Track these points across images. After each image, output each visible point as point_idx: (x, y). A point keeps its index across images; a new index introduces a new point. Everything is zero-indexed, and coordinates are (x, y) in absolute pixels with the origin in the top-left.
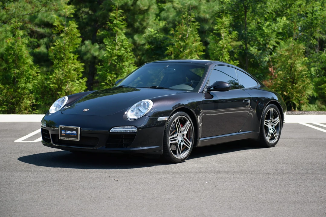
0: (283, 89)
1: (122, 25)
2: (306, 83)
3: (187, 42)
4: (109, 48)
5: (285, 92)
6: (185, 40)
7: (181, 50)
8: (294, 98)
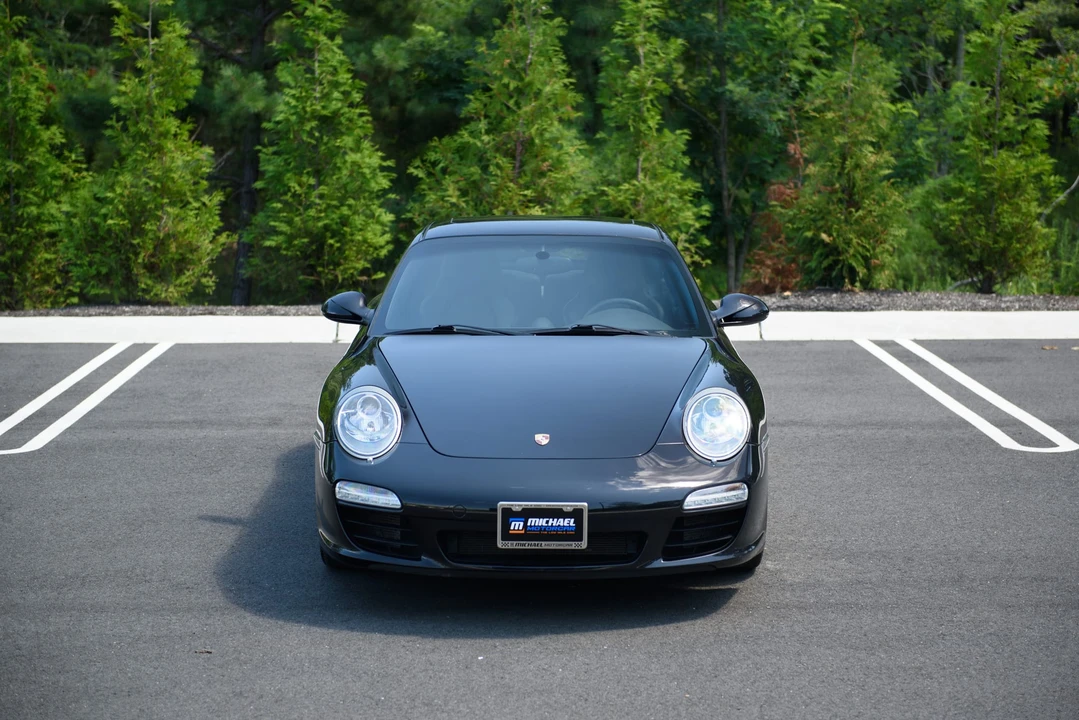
0: (821, 223)
1: (332, 21)
2: (889, 203)
3: (527, 79)
4: (293, 96)
5: (825, 232)
6: (523, 75)
7: (511, 103)
8: (852, 251)
